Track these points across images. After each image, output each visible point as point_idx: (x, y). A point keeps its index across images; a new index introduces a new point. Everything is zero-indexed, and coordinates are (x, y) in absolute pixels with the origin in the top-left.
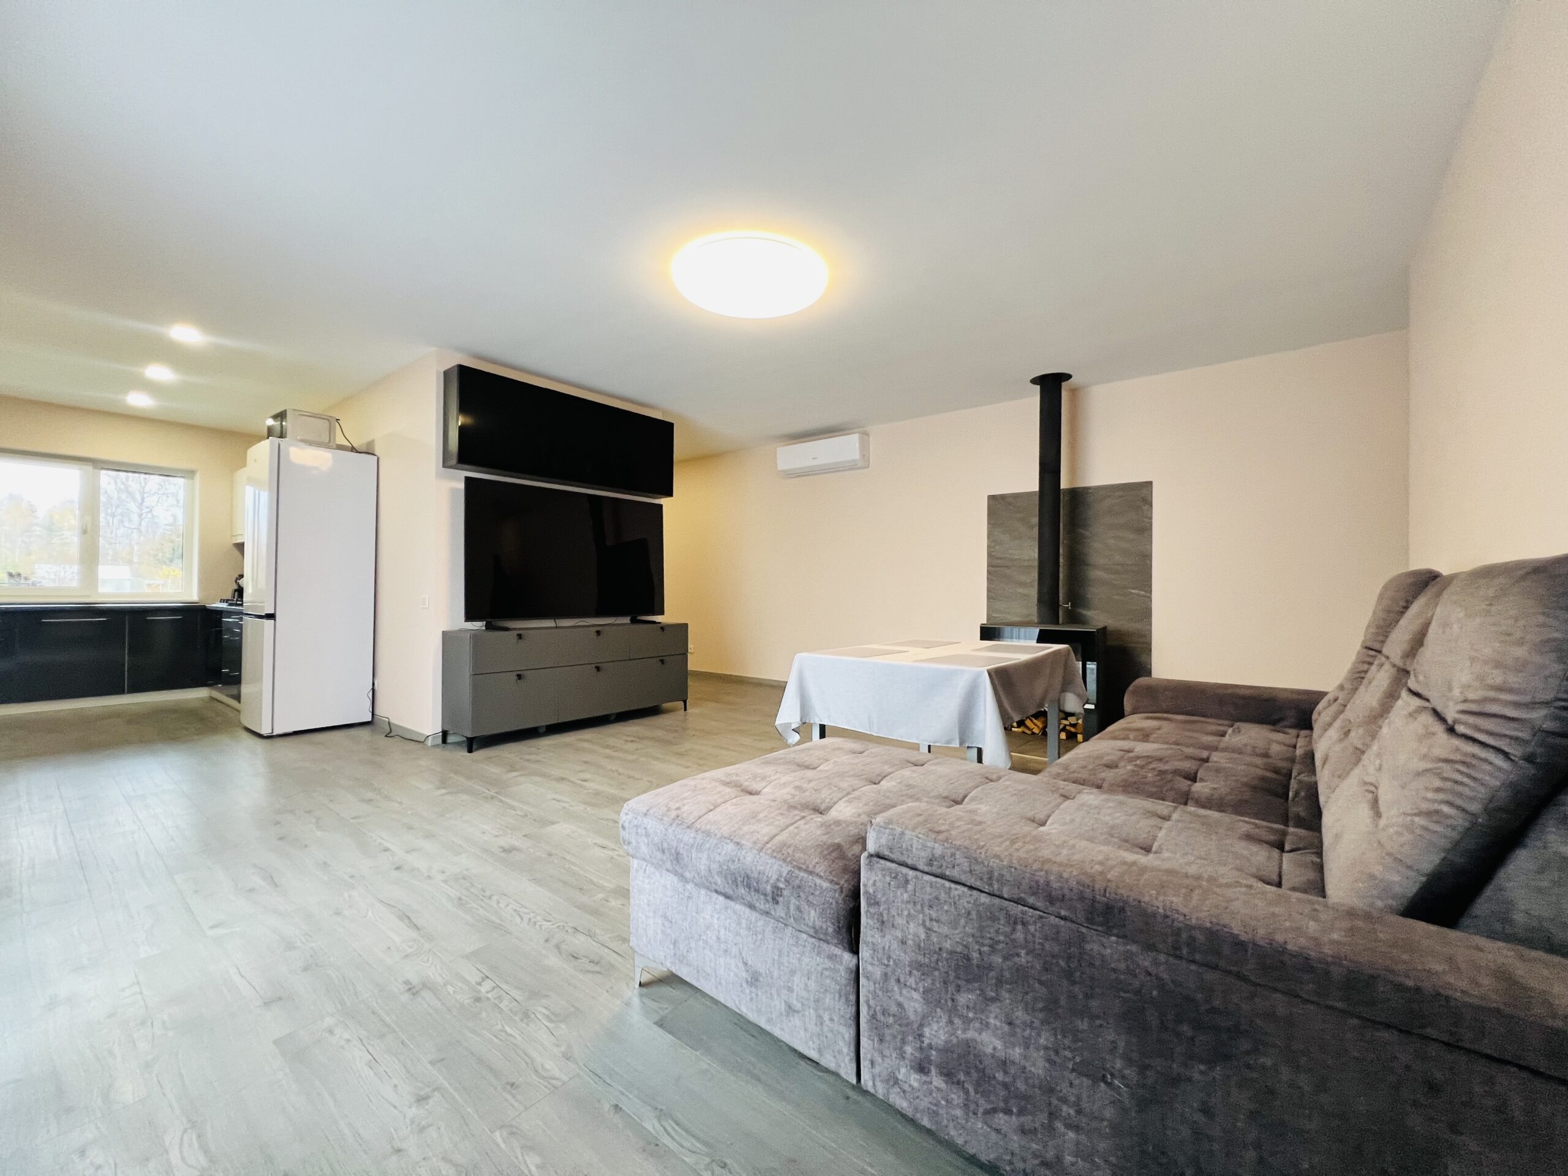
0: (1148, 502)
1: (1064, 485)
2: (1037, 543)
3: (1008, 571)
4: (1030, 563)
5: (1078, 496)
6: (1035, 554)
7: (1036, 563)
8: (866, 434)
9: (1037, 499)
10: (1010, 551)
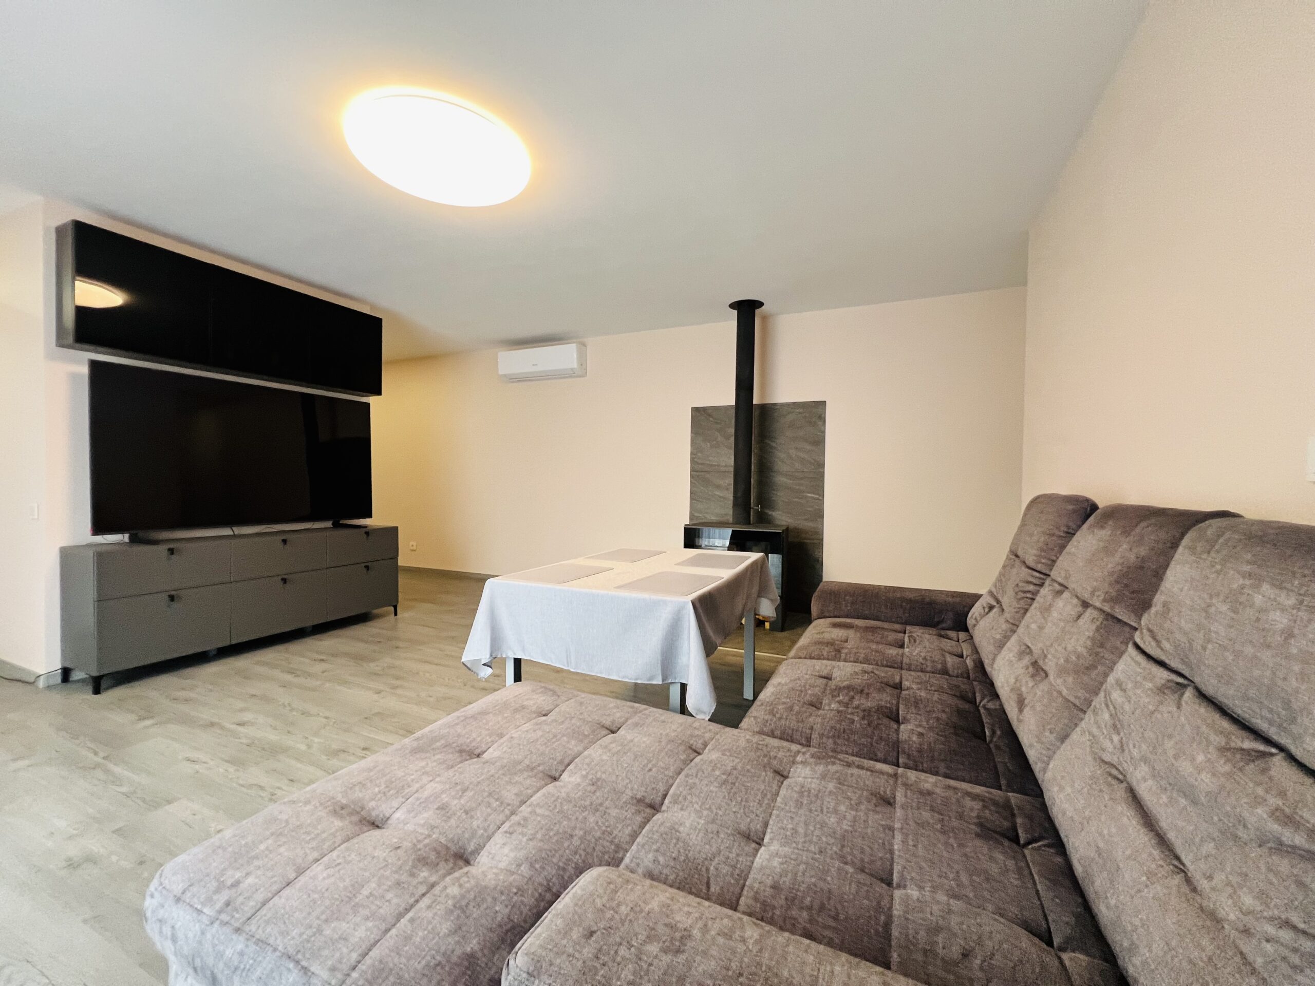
0: (822, 419)
1: (755, 402)
2: (732, 452)
3: (708, 476)
4: (727, 469)
5: (767, 410)
6: (732, 462)
7: (732, 469)
8: (584, 345)
9: (733, 411)
10: (711, 458)
